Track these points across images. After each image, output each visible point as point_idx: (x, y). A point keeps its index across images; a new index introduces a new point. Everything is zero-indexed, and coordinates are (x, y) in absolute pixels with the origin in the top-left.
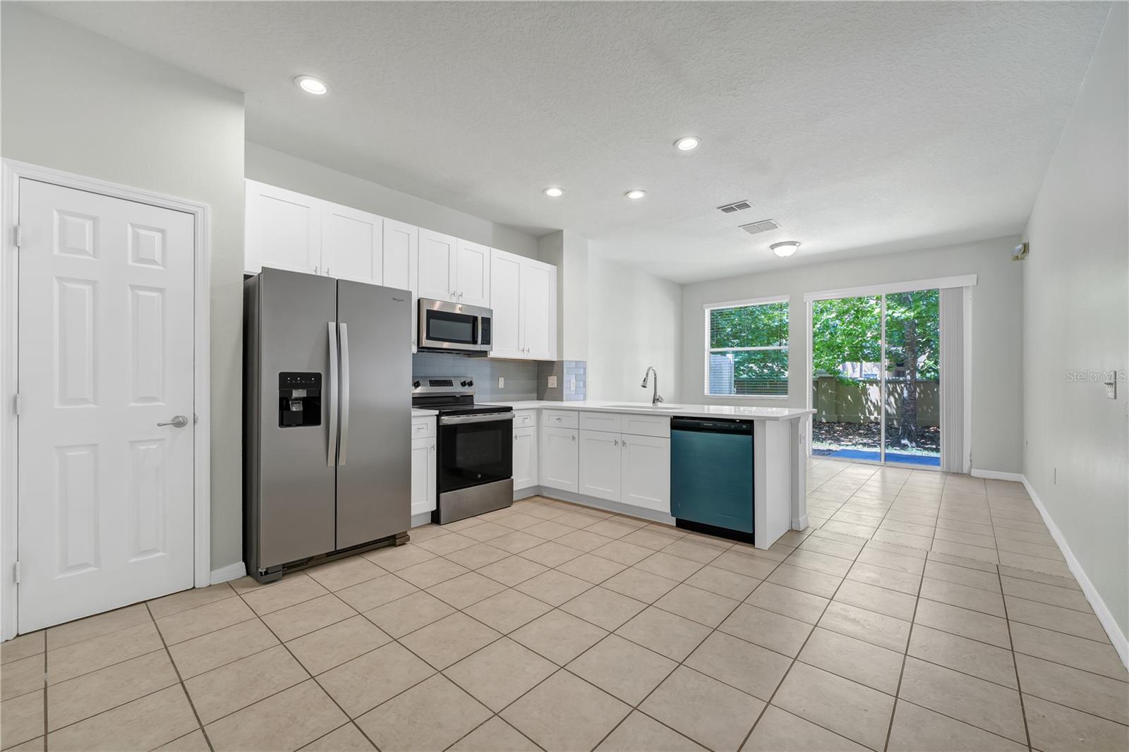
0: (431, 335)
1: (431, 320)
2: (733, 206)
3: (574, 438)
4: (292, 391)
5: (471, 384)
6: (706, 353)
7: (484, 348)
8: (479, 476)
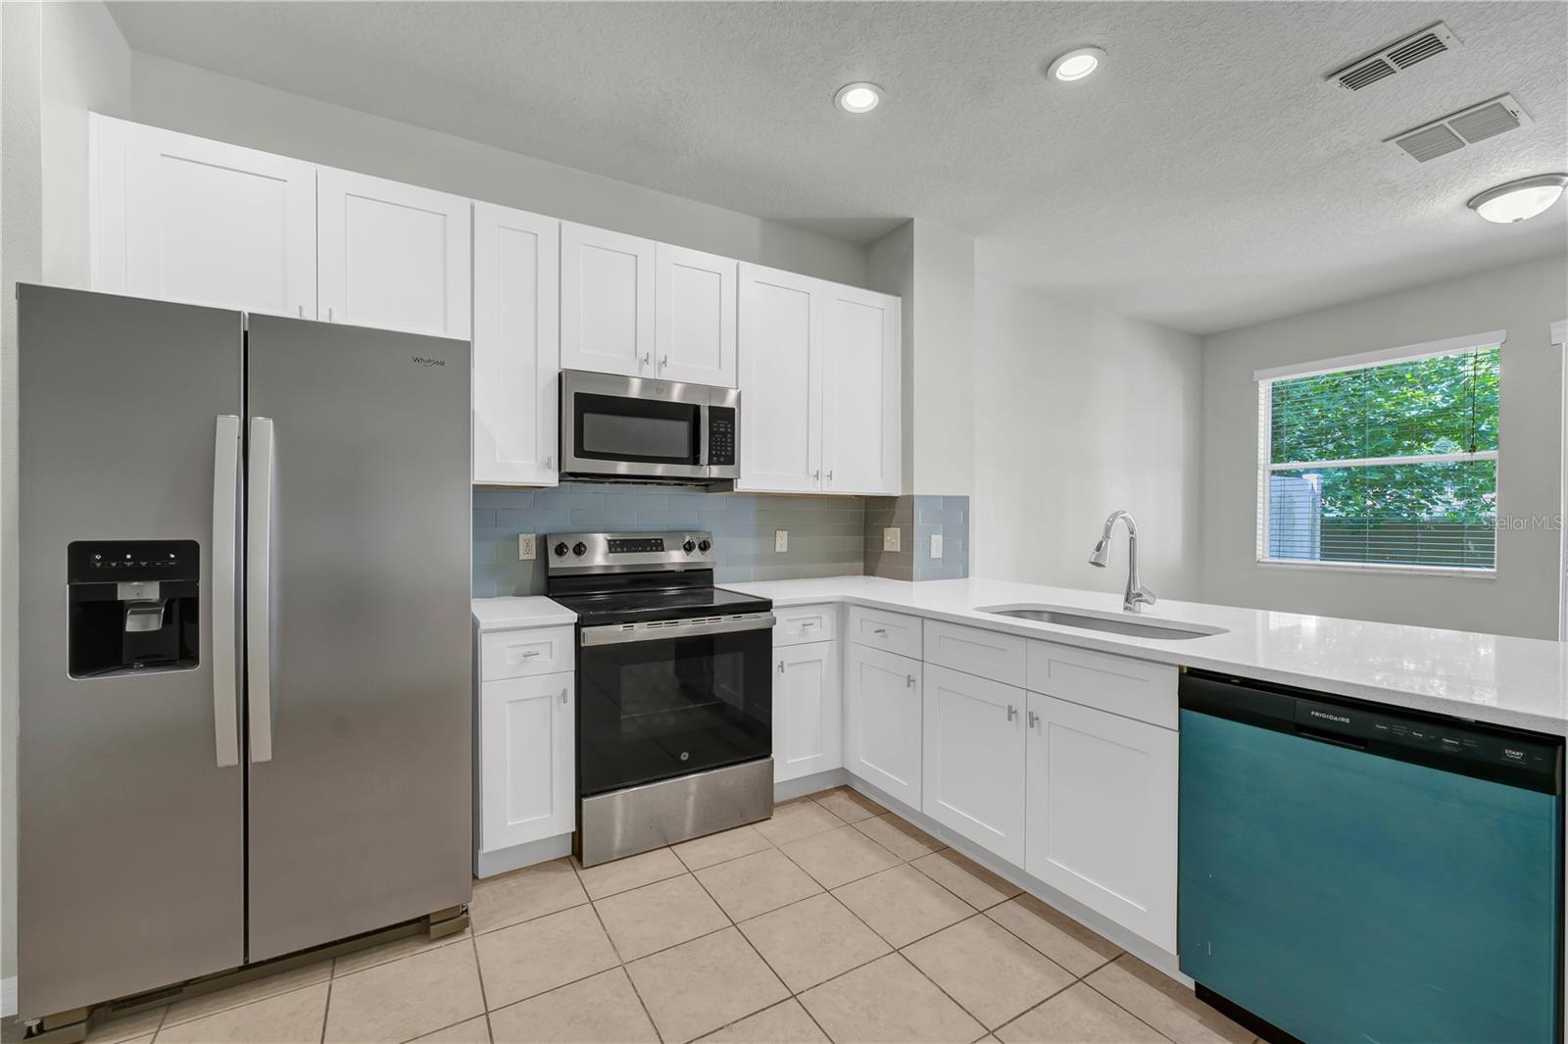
0: (586, 448)
1: (588, 417)
2: (1383, 56)
3: (910, 681)
4: (116, 586)
5: (705, 547)
6: (1260, 472)
7: (715, 472)
8: (685, 756)
